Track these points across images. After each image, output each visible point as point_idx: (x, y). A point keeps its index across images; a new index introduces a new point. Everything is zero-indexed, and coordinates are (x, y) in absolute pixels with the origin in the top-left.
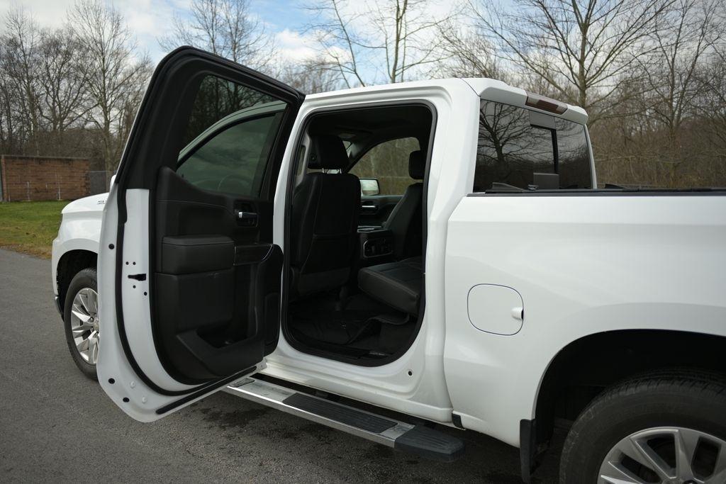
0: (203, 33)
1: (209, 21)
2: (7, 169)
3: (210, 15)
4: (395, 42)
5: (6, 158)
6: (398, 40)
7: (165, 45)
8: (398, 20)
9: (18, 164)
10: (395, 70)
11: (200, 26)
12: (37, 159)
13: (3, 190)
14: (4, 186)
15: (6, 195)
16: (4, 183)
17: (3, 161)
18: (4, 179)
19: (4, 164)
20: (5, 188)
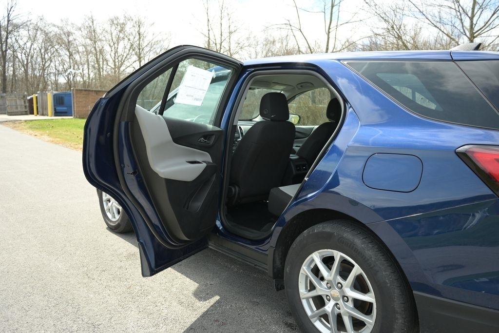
2: (77, 97)
4: (331, 8)
6: (332, 6)
9: (83, 94)
10: (329, 28)
12: (95, 91)
13: (74, 111)
14: (75, 108)
15: (75, 114)
16: (75, 106)
17: (74, 92)
18: (75, 104)
19: (75, 94)
20: (75, 109)
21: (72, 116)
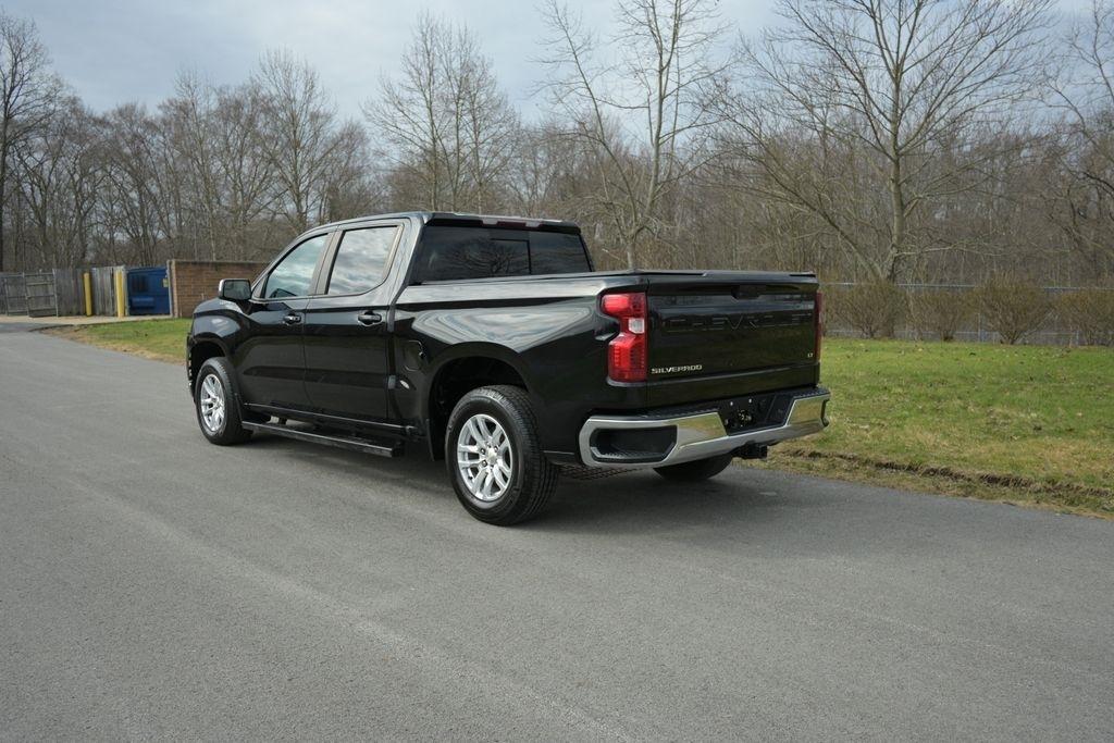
0: (417, 95)
1: (424, 81)
2: (178, 277)
3: (425, 71)
4: (657, 101)
5: (177, 264)
6: (662, 98)
7: (370, 112)
8: (661, 72)
9: (191, 271)
10: (658, 138)
11: (412, 85)
12: (214, 264)
13: (173, 304)
14: (174, 299)
15: (176, 310)
16: (175, 294)
17: (173, 267)
18: (175, 291)
19: (174, 271)
20: (176, 301)
21: (168, 314)
